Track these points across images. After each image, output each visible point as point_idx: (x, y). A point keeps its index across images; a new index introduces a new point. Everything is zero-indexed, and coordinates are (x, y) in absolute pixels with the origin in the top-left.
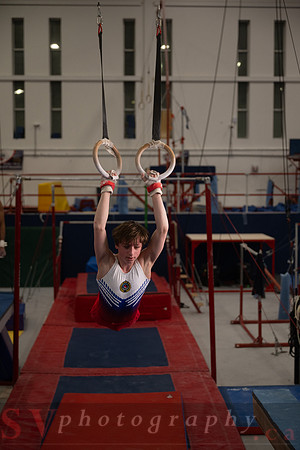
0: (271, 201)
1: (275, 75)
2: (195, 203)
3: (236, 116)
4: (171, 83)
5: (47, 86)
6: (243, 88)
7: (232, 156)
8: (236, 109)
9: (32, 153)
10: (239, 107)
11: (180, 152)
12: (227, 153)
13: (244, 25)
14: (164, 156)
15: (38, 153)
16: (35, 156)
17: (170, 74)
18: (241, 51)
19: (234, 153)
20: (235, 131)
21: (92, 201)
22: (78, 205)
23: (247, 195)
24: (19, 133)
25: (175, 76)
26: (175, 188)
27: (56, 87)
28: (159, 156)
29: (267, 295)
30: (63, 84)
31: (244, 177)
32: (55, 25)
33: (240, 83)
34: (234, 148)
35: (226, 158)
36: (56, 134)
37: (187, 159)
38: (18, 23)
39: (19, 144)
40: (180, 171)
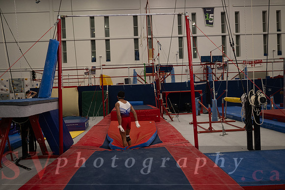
3: (178, 50)
5: (104, 41)
6: (181, 39)
8: (178, 48)
9: (99, 67)
10: (179, 46)
12: (176, 65)
17: (152, 34)
18: (179, 25)
19: (178, 64)
20: (178, 56)
24: (94, 60)
27: (107, 41)
30: (110, 40)
32: (106, 18)
33: (179, 38)
34: (178, 62)
36: (108, 60)
38: (92, 18)
39: (94, 64)
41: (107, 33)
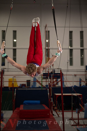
0: (81, 85)
1: (81, 47)
2: (57, 85)
3: (69, 59)
4: (49, 49)
5: (12, 50)
6: (71, 51)
7: (68, 71)
9: (7, 70)
10: (70, 56)
11: (52, 70)
12: (66, 70)
13: (71, 32)
14: (47, 71)
15: (9, 70)
16: (8, 71)
17: (49, 47)
18: (70, 40)
19: (69, 70)
20: (69, 63)
21: (25, 85)
22: (21, 86)
23: (73, 82)
24: (3, 64)
25: (51, 47)
26: (51, 80)
27: (15, 50)
28: (46, 71)
29: (80, 112)
30: (17, 50)
31: (72, 76)
32: (15, 32)
33: (70, 49)
34: (69, 69)
35: (66, 72)
37: (54, 72)
39: (3, 67)
40: (52, 74)
41: (15, 44)
